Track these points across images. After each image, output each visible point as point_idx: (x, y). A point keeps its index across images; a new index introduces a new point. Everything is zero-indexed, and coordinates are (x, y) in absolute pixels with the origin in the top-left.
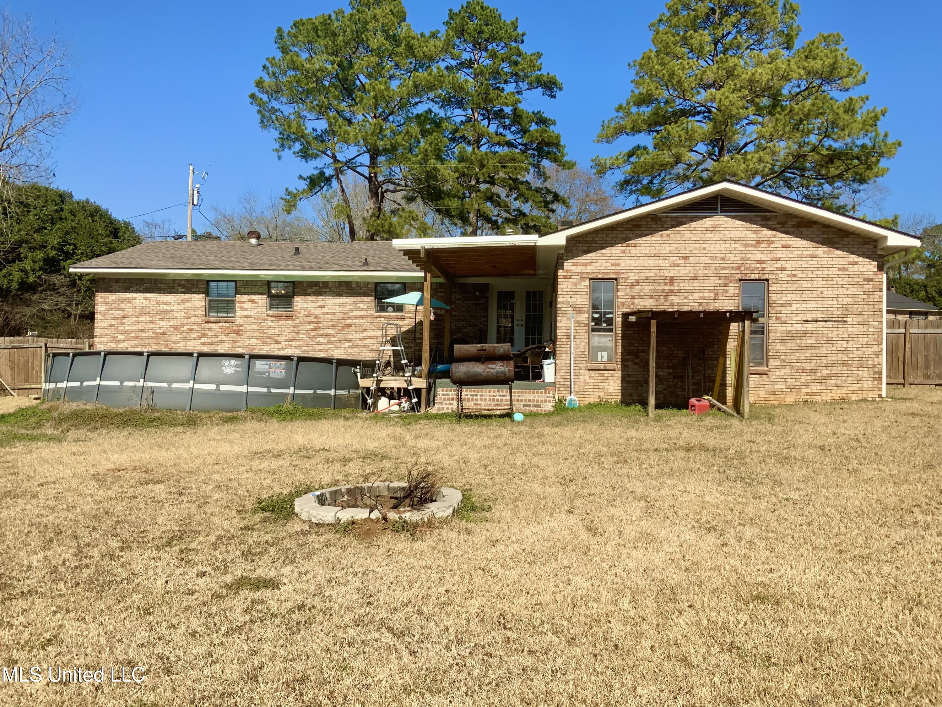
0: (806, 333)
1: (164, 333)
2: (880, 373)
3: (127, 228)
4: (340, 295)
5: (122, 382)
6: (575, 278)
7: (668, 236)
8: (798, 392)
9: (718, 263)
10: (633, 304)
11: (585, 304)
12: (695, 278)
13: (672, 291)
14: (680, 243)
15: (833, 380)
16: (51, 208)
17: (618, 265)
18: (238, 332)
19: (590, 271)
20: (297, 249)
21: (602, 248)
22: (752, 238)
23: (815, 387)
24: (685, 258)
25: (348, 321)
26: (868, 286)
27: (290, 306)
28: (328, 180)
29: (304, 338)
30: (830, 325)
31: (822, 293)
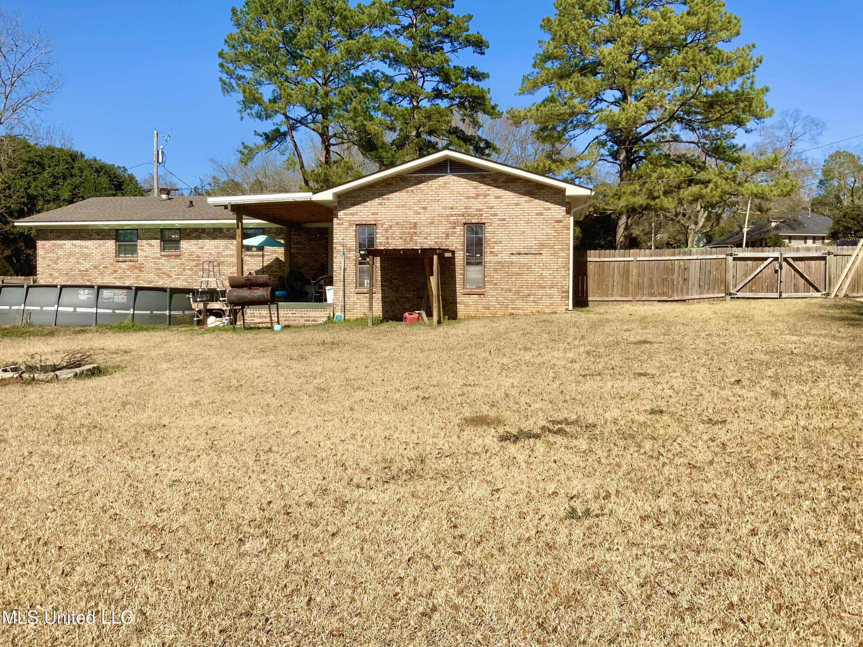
0: (512, 263)
1: (87, 271)
2: (568, 292)
3: (131, 181)
4: (215, 238)
5: (11, 307)
6: (346, 224)
7: (412, 191)
8: (507, 308)
9: (448, 212)
10: (388, 243)
11: (352, 243)
12: (432, 223)
13: (415, 233)
14: (421, 196)
15: (532, 298)
16: (62, 167)
17: (377, 214)
18: (140, 269)
19: (357, 219)
20: (191, 202)
21: (365, 201)
22: (472, 192)
23: (519, 304)
24: (425, 208)
25: (222, 259)
26: (558, 226)
27: (178, 248)
28: (285, 134)
29: (189, 272)
30: (529, 256)
31: (524, 232)
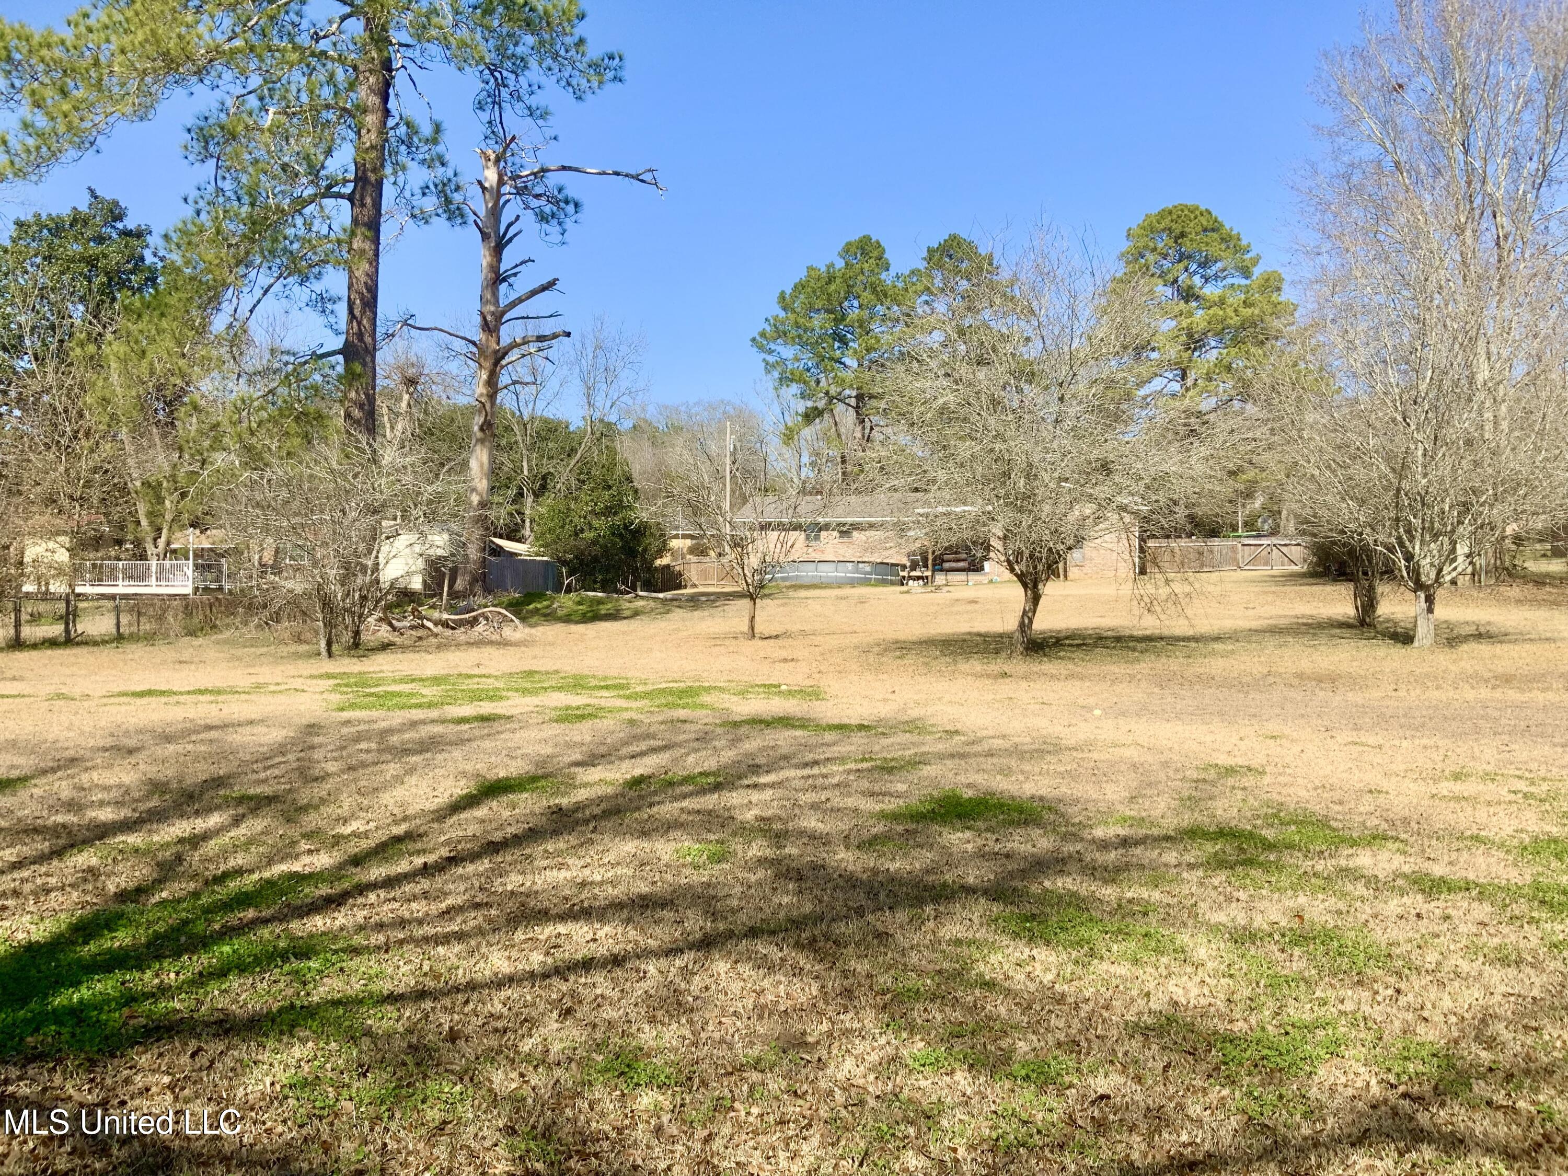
2: (1135, 565)
8: (1098, 574)
15: (1113, 568)
18: (822, 551)
23: (1106, 571)
25: (883, 544)
27: (850, 536)
28: (823, 412)
29: (865, 552)
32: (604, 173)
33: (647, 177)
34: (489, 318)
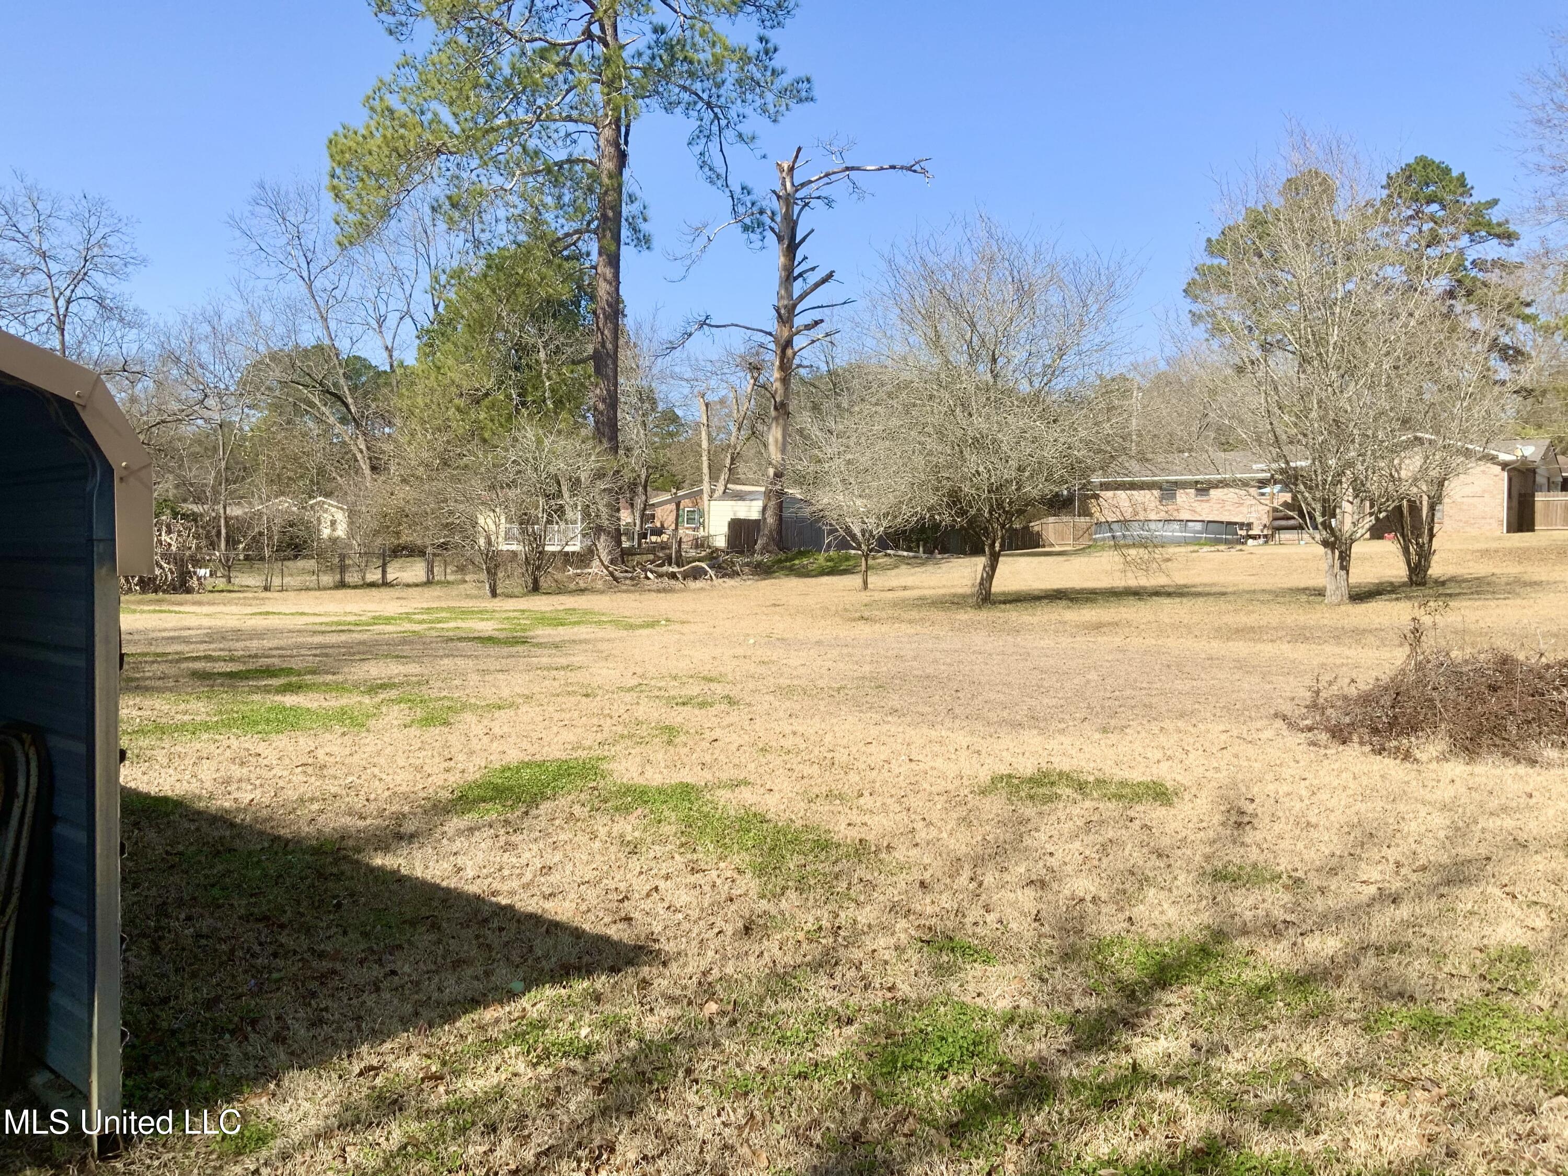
0: (1463, 502)
2: (1503, 521)
4: (1237, 487)
8: (1459, 532)
15: (1477, 526)
18: (1178, 510)
25: (1241, 502)
27: (1209, 494)
29: (1216, 512)
30: (1475, 498)
31: (1472, 483)
32: (882, 169)
33: (917, 168)
34: (783, 311)
